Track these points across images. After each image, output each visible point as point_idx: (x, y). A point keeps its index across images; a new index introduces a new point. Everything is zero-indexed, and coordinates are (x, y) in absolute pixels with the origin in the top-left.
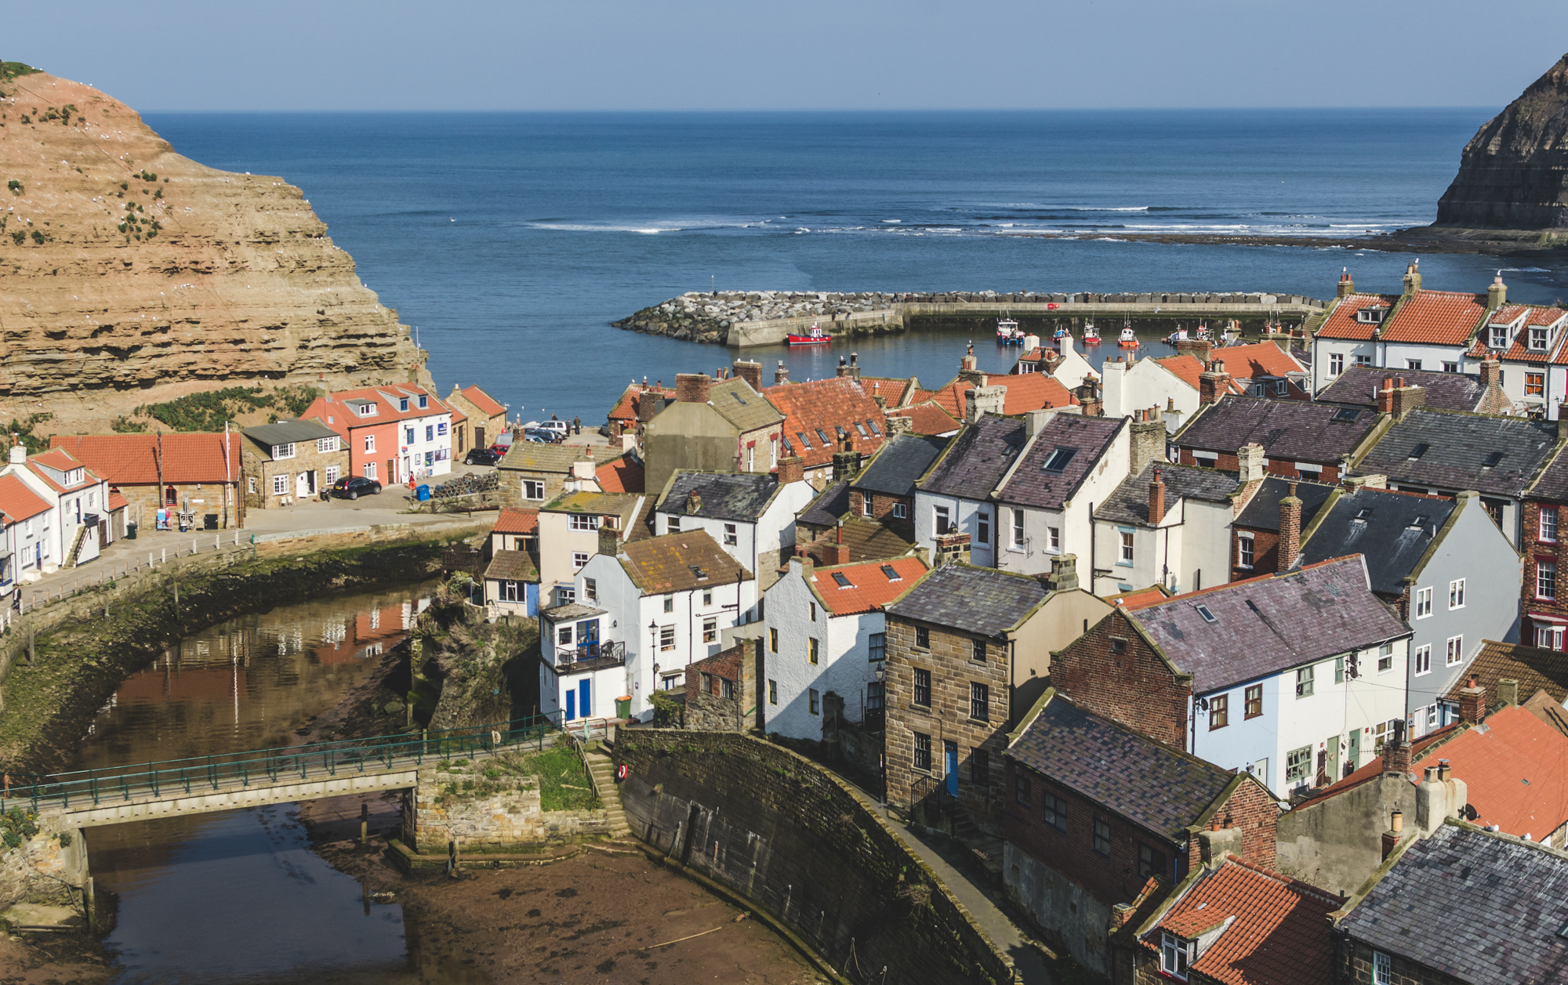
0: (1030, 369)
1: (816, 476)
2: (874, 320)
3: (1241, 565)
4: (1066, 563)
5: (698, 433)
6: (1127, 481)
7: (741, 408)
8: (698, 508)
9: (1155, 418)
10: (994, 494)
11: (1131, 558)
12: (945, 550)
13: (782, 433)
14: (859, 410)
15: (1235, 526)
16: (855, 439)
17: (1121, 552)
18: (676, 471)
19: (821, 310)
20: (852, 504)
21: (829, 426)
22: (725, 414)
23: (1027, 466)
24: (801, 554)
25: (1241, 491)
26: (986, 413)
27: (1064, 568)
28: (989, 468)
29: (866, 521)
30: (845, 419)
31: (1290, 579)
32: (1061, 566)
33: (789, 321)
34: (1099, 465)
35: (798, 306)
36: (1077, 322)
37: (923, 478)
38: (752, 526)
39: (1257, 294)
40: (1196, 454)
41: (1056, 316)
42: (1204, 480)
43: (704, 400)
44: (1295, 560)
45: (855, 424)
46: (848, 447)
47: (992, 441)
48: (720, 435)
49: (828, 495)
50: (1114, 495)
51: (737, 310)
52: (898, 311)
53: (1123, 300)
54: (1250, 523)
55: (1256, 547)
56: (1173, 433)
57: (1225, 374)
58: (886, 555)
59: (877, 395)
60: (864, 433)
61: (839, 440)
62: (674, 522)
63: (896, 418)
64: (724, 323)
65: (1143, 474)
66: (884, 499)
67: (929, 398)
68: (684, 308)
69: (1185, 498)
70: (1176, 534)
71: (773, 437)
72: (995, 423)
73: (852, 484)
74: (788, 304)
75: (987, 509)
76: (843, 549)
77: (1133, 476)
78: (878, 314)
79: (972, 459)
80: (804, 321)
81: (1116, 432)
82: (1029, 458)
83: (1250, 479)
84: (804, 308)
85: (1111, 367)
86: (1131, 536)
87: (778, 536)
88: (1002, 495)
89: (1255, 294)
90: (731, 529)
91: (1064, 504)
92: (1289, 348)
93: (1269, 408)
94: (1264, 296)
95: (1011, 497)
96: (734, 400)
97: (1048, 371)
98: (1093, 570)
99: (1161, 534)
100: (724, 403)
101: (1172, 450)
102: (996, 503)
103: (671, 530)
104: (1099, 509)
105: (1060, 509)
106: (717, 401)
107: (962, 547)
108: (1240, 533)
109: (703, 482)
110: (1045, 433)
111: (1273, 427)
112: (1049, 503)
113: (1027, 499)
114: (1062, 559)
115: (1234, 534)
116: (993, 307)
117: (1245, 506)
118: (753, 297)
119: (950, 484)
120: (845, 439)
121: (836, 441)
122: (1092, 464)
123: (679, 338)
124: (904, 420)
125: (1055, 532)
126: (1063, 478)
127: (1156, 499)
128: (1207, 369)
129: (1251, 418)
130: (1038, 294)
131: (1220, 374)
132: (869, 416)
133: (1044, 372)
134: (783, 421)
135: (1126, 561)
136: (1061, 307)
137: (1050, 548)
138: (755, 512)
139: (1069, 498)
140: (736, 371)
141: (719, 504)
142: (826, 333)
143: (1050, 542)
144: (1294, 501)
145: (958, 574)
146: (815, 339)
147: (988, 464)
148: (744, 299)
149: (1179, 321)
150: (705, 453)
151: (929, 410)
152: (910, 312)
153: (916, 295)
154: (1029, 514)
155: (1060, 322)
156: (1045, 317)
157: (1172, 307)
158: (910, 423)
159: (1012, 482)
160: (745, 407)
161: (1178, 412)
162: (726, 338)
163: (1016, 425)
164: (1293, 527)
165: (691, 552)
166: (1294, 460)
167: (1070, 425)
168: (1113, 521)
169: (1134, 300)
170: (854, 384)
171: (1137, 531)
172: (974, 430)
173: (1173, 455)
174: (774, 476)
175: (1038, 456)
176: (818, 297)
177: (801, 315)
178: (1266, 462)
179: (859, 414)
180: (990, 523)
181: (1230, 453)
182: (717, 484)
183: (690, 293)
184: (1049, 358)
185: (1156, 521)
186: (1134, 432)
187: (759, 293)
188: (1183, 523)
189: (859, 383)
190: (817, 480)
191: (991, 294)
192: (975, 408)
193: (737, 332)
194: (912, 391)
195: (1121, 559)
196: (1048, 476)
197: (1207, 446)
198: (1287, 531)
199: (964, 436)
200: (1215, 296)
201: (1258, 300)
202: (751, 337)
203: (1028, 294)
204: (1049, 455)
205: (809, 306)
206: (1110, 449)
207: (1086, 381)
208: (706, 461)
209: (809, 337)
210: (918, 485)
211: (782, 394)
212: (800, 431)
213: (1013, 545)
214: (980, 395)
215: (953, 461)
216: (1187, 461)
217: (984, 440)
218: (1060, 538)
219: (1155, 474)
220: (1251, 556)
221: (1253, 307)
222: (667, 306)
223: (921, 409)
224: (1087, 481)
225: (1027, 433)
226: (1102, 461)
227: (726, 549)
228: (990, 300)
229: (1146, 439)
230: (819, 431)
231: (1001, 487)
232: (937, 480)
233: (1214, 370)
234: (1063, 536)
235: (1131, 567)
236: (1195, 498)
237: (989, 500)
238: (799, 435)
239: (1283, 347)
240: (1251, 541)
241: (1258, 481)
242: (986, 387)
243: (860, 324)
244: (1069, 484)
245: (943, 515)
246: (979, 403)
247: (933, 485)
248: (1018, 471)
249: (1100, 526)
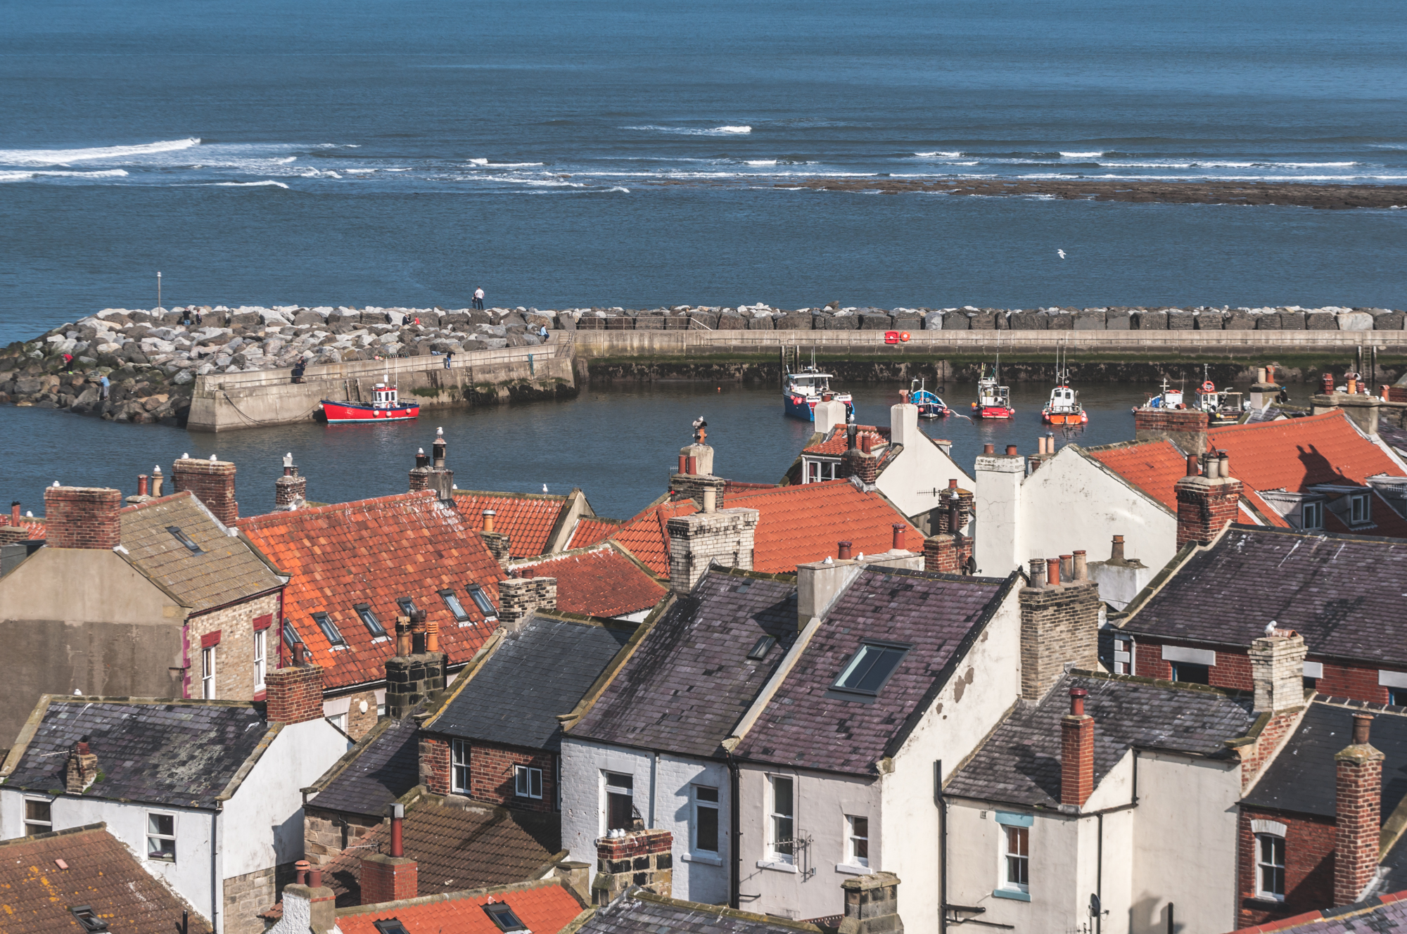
0: (826, 474)
1: (354, 708)
2: (509, 367)
3: (1259, 892)
4: (877, 894)
5: (93, 616)
6: (1016, 714)
7: (188, 561)
8: (91, 780)
9: (1074, 577)
10: (729, 745)
11: (1025, 880)
12: (616, 868)
13: (280, 614)
14: (450, 562)
15: (1246, 808)
16: (433, 625)
17: (1003, 868)
18: (45, 699)
19: (394, 347)
20: (426, 769)
21: (385, 599)
22: (154, 573)
23: (801, 683)
24: (308, 879)
25: (1258, 733)
26: (714, 567)
27: (870, 904)
28: (719, 687)
29: (456, 805)
30: (419, 583)
31: (1358, 923)
32: (864, 900)
33: (324, 371)
34: (954, 679)
35: (345, 339)
36: (948, 371)
37: (577, 712)
38: (208, 817)
39: (1332, 310)
40: (1170, 653)
41: (903, 359)
42: (1179, 710)
43: (105, 545)
44: (1370, 881)
45: (443, 594)
46: (419, 644)
47: (725, 629)
48: (142, 620)
49: (375, 748)
50: (987, 744)
51: (212, 348)
52: (562, 350)
53: (1047, 324)
54: (1276, 801)
55: (1291, 855)
56: (1121, 608)
57: (1231, 480)
58: (498, 878)
59: (490, 530)
60: (460, 612)
61: (399, 628)
62: (39, 811)
63: (520, 581)
64: (183, 376)
65: (1050, 698)
66: (495, 755)
67: (604, 538)
68: (97, 342)
69: (1140, 749)
70: (1121, 828)
71: (261, 624)
72: (734, 589)
73: (426, 725)
74: (322, 335)
75: (717, 778)
76: (405, 868)
77: (1028, 703)
78: (517, 355)
79: (685, 669)
80: (357, 370)
81: (990, 608)
82: (805, 664)
83: (1277, 706)
84: (358, 342)
85: (993, 468)
86: (1025, 832)
87: (270, 838)
88: (746, 745)
89: (1327, 309)
90: (165, 825)
91: (880, 765)
92: (1374, 425)
93: (1325, 554)
94: (1347, 317)
95: (766, 751)
96: (174, 543)
97: (863, 477)
98: (945, 909)
99: (1087, 828)
100: (150, 550)
101: (1119, 644)
102: (733, 763)
103: (33, 829)
104: (954, 775)
105: (870, 776)
106: (136, 546)
107: (653, 860)
108: (1256, 825)
109: (102, 723)
110: (840, 611)
111: (1333, 594)
112: (847, 763)
113: (801, 755)
114: (866, 884)
115: (1243, 827)
116: (768, 338)
117: (1266, 765)
118: (246, 318)
119: (637, 722)
120: (412, 626)
121: (393, 632)
122: (940, 678)
123: (79, 410)
124: (539, 584)
125: (860, 825)
126: (879, 709)
127: (1075, 752)
128: (1191, 470)
129: (1287, 576)
130: (865, 312)
131: (1219, 482)
132: (471, 575)
133: (855, 480)
134: (281, 589)
135: (1015, 888)
136: (914, 338)
137: (850, 860)
138: (217, 787)
139: (890, 750)
140: (177, 481)
141: (137, 771)
142: (408, 398)
143: (850, 848)
144: (1367, 754)
145: (645, 918)
146: (383, 411)
147: (717, 679)
148: (227, 323)
149: (1166, 368)
150: (109, 659)
151: (599, 563)
152: (587, 350)
153: (601, 314)
154: (807, 787)
155: (913, 371)
156: (880, 360)
157: (1150, 338)
158: (552, 591)
159: (768, 718)
160: (196, 560)
161: (1136, 563)
162: (187, 409)
163: (777, 595)
164: (1365, 811)
165: (76, 877)
166: (1377, 665)
167: (893, 594)
168: (987, 801)
169: (1069, 323)
170: (438, 507)
171: (1037, 819)
172: (688, 605)
173: (1121, 656)
174: (260, 707)
175: (824, 661)
176: (388, 319)
177: (349, 358)
178: (1316, 670)
179: (450, 571)
180: (723, 806)
181: (1235, 650)
182: (133, 726)
183: (109, 311)
184: (866, 449)
185: (1076, 800)
186: (1028, 607)
187: (261, 310)
188: (1134, 803)
189: (451, 503)
190: (355, 716)
191: (762, 310)
192: (689, 557)
193: (211, 395)
194: (572, 521)
195: (1004, 883)
196: (845, 704)
197: (1192, 637)
198: (1353, 819)
199: (666, 620)
200: (1243, 314)
201: (1334, 323)
202: (242, 407)
203: (843, 312)
204: (848, 659)
205: (367, 339)
206: (977, 644)
207: (945, 497)
208: (112, 676)
209: (370, 407)
210: (567, 725)
211: (282, 530)
212: (321, 609)
213: (770, 855)
214: (701, 530)
215: (642, 674)
216: (1149, 668)
217: (709, 628)
218: (870, 839)
219: (1074, 697)
220: (1281, 873)
221: (1324, 338)
222: (58, 338)
223: (586, 560)
224: (930, 715)
225: (802, 611)
226: (961, 671)
227: (154, 869)
228: (761, 324)
229: (1056, 622)
230: (362, 611)
231: (744, 729)
232: (608, 714)
233: (1205, 475)
234: (878, 835)
235: (1023, 899)
236: (1161, 750)
237: (720, 758)
238: (319, 618)
239: (1362, 422)
240: (1280, 842)
241: (1295, 711)
242: (712, 514)
243: (480, 377)
244: (889, 720)
245: (623, 791)
246: (699, 546)
247: (599, 725)
248: (779, 695)
249: (958, 811)
